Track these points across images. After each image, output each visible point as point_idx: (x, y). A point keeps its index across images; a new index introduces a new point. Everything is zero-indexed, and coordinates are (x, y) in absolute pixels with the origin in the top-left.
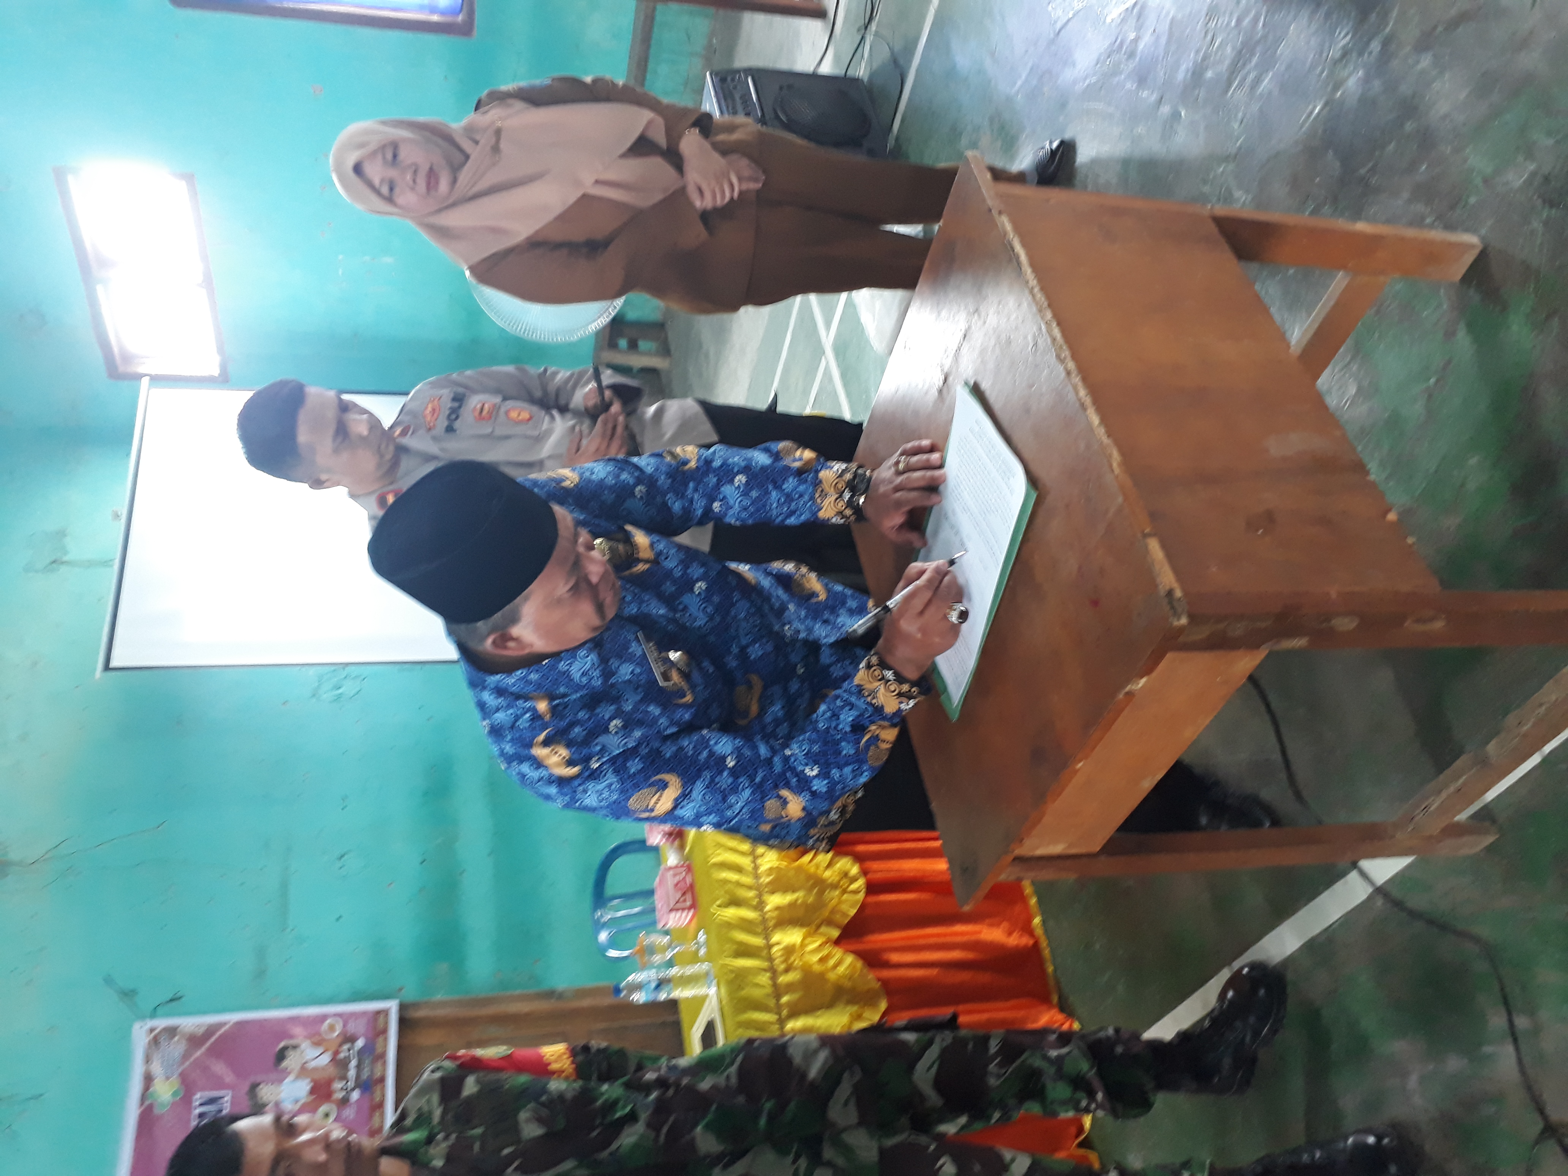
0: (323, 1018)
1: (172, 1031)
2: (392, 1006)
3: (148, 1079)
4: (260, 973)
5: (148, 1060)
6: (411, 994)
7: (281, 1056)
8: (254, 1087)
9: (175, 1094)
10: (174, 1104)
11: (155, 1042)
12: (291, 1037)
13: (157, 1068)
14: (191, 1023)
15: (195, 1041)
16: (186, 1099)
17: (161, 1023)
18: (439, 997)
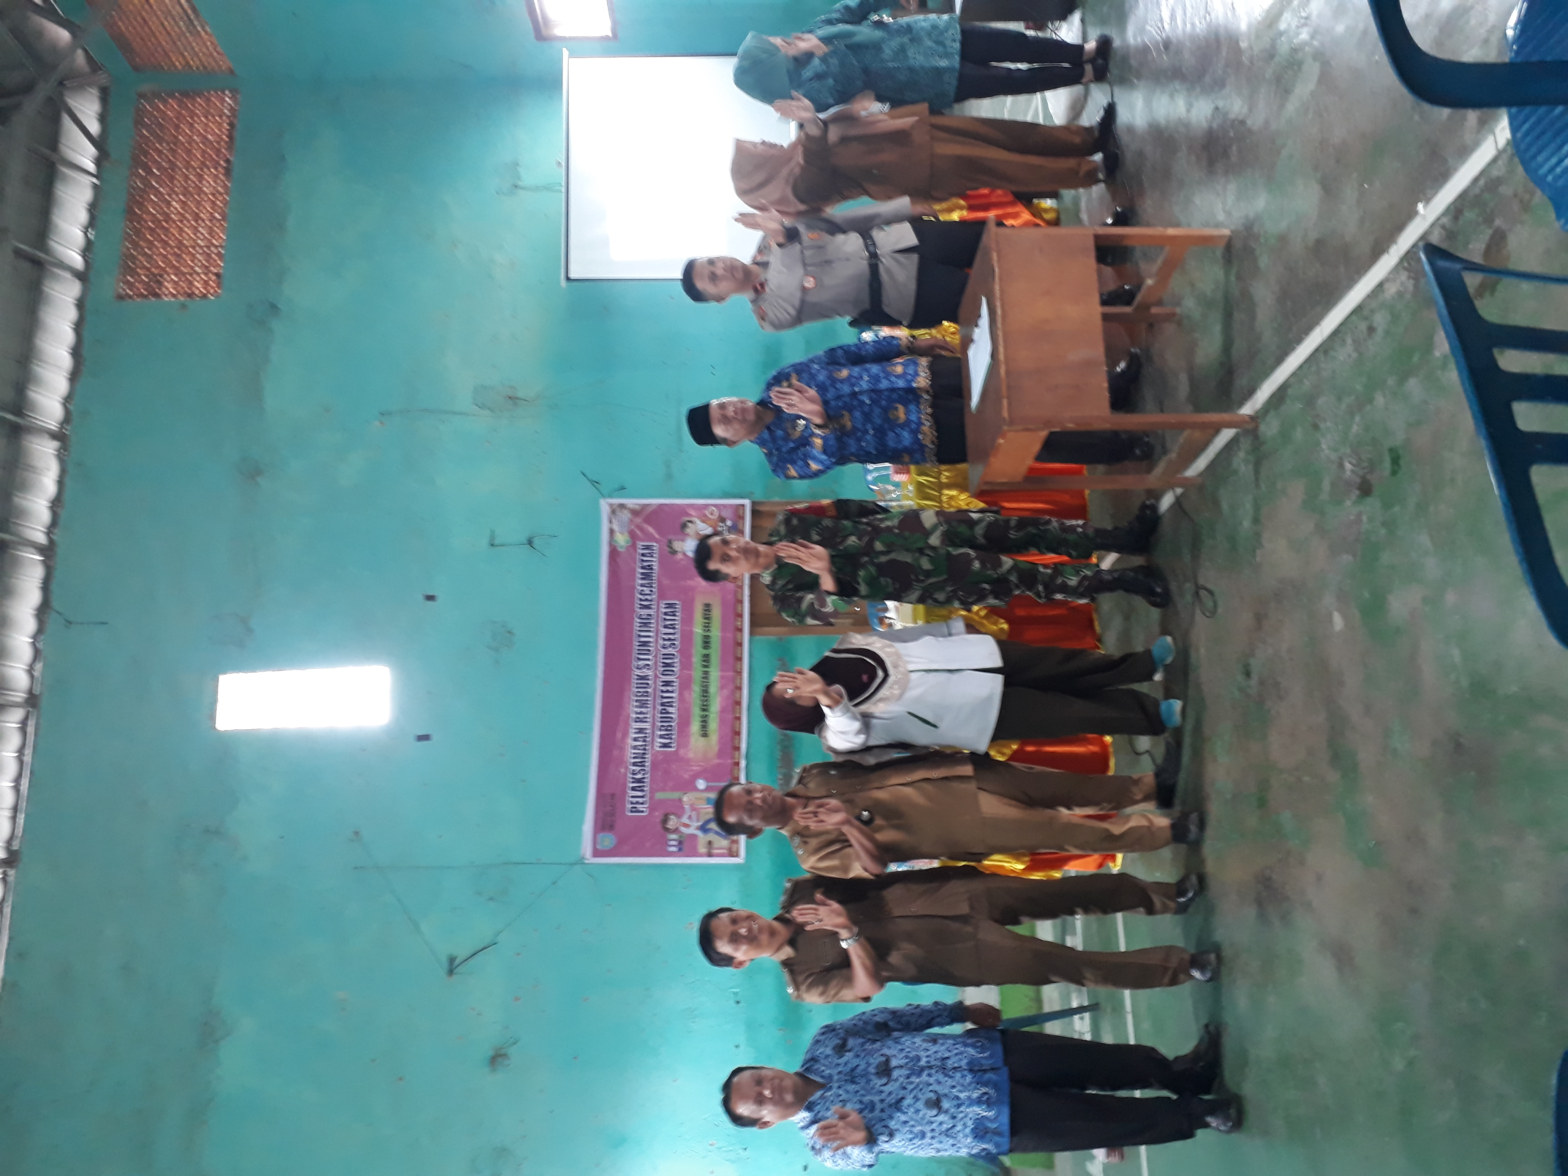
0: (706, 506)
1: (622, 506)
2: (747, 502)
3: (612, 532)
4: (669, 476)
5: (611, 522)
6: (759, 496)
7: (684, 526)
8: (670, 542)
9: (627, 542)
10: (627, 548)
11: (613, 512)
12: (690, 515)
13: (615, 527)
14: (631, 502)
15: (635, 513)
16: (634, 546)
17: (616, 501)
18: (776, 499)
